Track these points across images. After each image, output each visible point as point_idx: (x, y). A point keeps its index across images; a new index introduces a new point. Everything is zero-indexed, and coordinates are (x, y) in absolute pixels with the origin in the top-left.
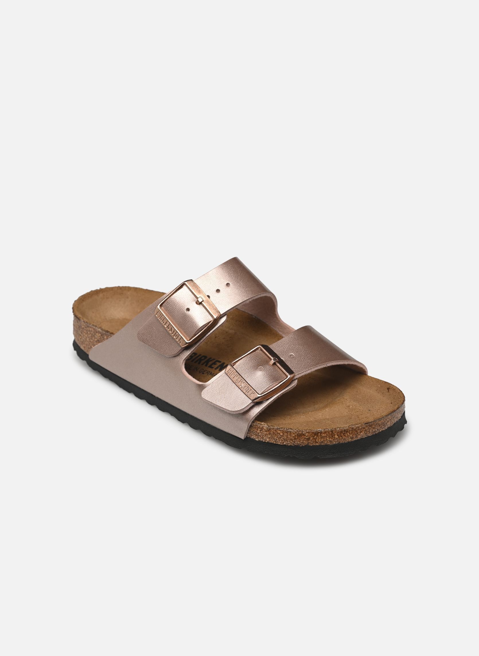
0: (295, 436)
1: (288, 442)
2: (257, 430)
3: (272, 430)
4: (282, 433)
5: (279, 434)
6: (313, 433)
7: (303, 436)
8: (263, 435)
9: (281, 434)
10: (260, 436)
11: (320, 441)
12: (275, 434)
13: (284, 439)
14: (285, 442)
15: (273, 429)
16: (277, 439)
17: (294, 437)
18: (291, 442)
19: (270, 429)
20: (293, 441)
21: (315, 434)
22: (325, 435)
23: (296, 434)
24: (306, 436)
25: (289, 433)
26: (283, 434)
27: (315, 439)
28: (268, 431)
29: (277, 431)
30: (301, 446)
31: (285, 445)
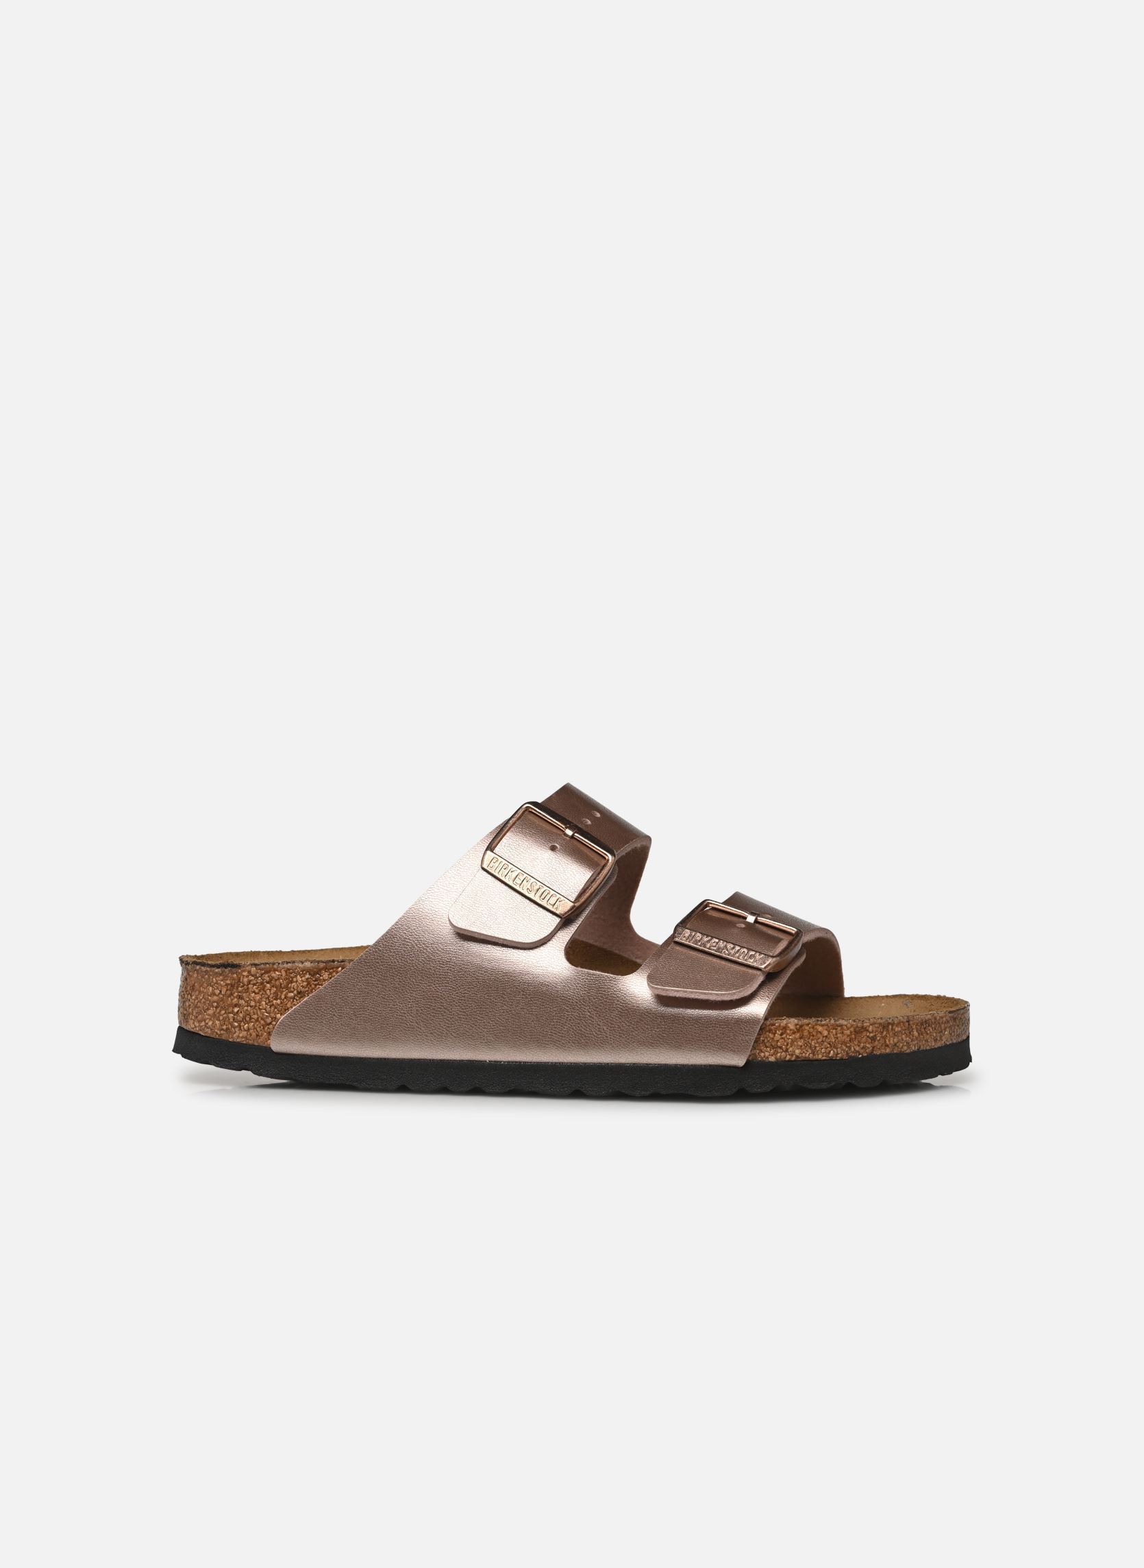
0: (851, 1032)
1: (837, 1049)
2: (775, 1034)
3: (807, 1028)
4: (826, 1030)
5: (821, 1033)
6: (880, 1024)
7: (865, 1033)
8: (787, 1045)
9: (825, 1033)
10: (781, 1048)
11: (892, 1042)
12: (813, 1036)
13: (830, 1044)
14: (832, 1052)
15: (808, 1025)
16: (817, 1045)
17: (848, 1036)
18: (844, 1047)
19: (801, 1026)
20: (847, 1047)
21: (884, 1027)
22: (900, 1029)
23: (852, 1029)
24: (870, 1033)
25: (839, 1028)
26: (829, 1032)
27: (885, 1038)
28: (798, 1031)
29: (815, 1027)
30: (860, 1056)
31: (831, 1059)
